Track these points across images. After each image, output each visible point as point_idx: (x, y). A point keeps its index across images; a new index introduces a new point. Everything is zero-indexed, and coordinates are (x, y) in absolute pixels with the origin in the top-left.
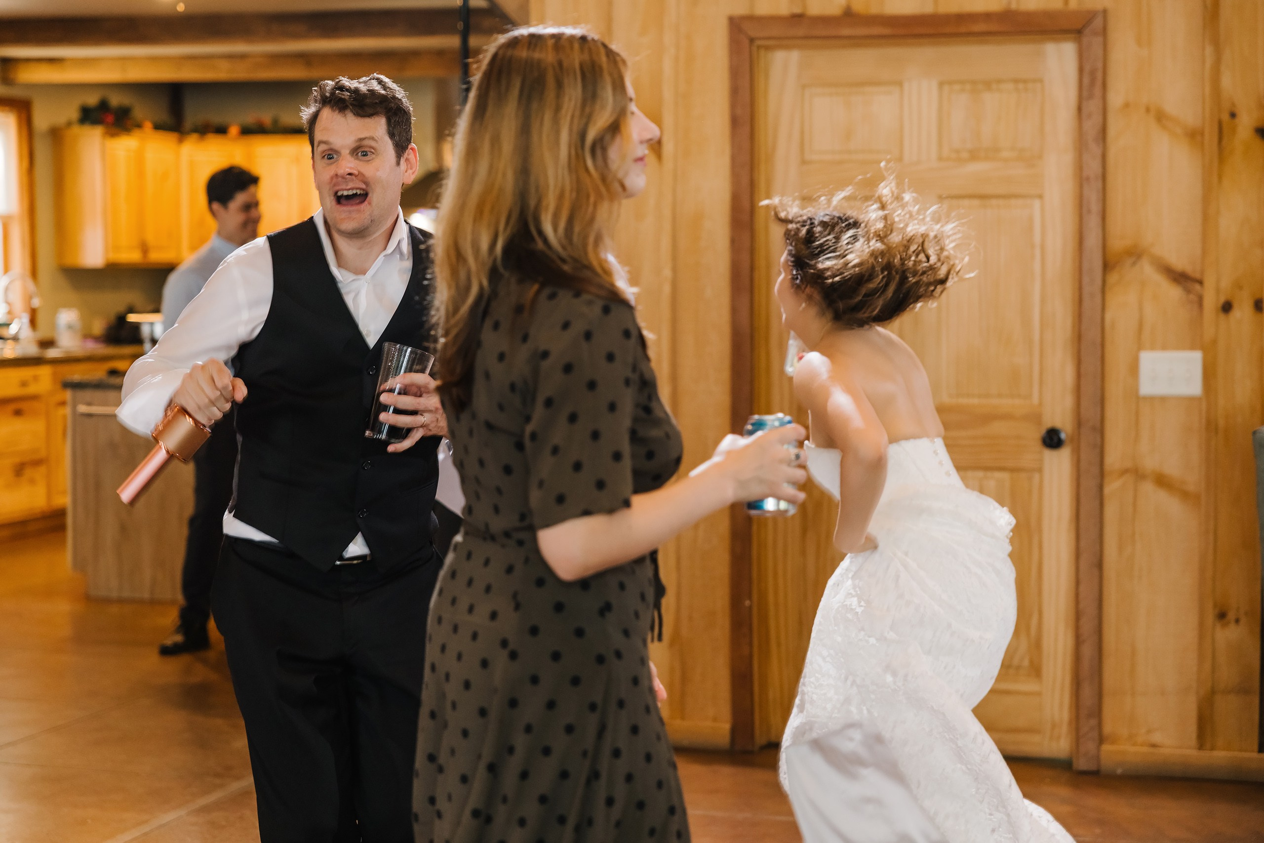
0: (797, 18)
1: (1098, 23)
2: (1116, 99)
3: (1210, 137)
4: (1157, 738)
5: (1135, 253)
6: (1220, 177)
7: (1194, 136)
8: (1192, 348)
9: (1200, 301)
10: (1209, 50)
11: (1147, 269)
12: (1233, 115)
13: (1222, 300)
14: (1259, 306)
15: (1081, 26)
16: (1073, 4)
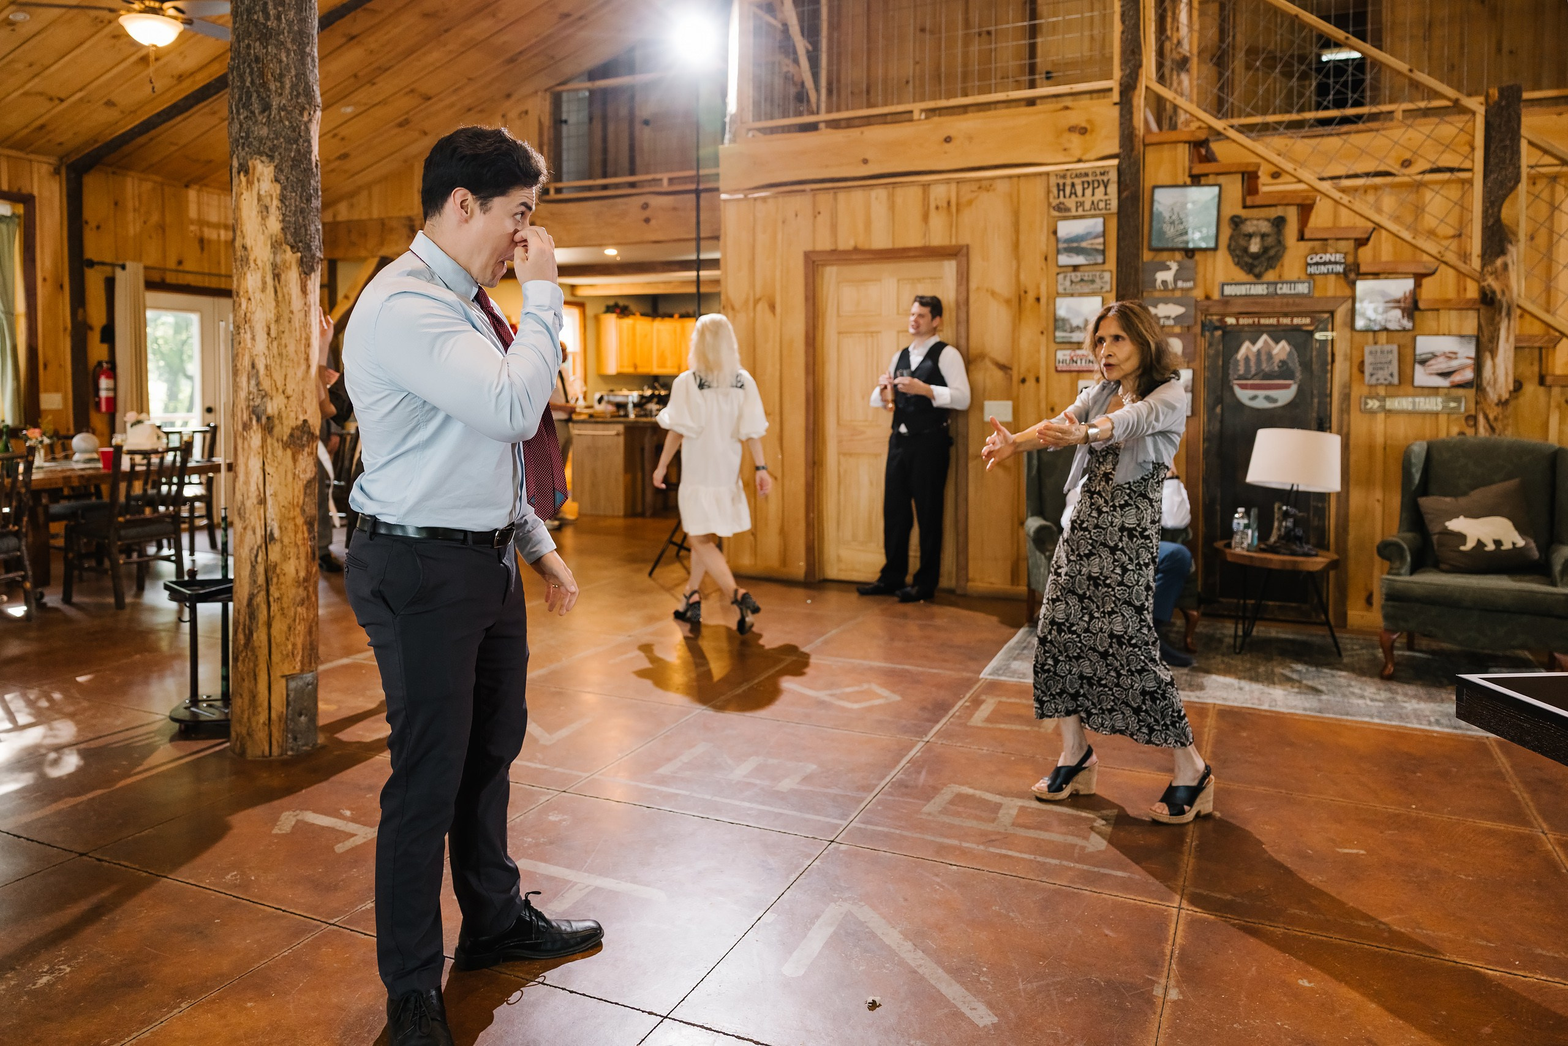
0: (834, 252)
1: (965, 250)
2: (973, 285)
3: (1015, 303)
4: (993, 580)
5: (982, 356)
6: (1020, 320)
7: (1008, 302)
8: (1008, 399)
9: (1011, 379)
10: (1014, 263)
11: (988, 363)
12: (1026, 292)
13: (1022, 377)
14: (1038, 380)
15: (957, 253)
16: (954, 242)
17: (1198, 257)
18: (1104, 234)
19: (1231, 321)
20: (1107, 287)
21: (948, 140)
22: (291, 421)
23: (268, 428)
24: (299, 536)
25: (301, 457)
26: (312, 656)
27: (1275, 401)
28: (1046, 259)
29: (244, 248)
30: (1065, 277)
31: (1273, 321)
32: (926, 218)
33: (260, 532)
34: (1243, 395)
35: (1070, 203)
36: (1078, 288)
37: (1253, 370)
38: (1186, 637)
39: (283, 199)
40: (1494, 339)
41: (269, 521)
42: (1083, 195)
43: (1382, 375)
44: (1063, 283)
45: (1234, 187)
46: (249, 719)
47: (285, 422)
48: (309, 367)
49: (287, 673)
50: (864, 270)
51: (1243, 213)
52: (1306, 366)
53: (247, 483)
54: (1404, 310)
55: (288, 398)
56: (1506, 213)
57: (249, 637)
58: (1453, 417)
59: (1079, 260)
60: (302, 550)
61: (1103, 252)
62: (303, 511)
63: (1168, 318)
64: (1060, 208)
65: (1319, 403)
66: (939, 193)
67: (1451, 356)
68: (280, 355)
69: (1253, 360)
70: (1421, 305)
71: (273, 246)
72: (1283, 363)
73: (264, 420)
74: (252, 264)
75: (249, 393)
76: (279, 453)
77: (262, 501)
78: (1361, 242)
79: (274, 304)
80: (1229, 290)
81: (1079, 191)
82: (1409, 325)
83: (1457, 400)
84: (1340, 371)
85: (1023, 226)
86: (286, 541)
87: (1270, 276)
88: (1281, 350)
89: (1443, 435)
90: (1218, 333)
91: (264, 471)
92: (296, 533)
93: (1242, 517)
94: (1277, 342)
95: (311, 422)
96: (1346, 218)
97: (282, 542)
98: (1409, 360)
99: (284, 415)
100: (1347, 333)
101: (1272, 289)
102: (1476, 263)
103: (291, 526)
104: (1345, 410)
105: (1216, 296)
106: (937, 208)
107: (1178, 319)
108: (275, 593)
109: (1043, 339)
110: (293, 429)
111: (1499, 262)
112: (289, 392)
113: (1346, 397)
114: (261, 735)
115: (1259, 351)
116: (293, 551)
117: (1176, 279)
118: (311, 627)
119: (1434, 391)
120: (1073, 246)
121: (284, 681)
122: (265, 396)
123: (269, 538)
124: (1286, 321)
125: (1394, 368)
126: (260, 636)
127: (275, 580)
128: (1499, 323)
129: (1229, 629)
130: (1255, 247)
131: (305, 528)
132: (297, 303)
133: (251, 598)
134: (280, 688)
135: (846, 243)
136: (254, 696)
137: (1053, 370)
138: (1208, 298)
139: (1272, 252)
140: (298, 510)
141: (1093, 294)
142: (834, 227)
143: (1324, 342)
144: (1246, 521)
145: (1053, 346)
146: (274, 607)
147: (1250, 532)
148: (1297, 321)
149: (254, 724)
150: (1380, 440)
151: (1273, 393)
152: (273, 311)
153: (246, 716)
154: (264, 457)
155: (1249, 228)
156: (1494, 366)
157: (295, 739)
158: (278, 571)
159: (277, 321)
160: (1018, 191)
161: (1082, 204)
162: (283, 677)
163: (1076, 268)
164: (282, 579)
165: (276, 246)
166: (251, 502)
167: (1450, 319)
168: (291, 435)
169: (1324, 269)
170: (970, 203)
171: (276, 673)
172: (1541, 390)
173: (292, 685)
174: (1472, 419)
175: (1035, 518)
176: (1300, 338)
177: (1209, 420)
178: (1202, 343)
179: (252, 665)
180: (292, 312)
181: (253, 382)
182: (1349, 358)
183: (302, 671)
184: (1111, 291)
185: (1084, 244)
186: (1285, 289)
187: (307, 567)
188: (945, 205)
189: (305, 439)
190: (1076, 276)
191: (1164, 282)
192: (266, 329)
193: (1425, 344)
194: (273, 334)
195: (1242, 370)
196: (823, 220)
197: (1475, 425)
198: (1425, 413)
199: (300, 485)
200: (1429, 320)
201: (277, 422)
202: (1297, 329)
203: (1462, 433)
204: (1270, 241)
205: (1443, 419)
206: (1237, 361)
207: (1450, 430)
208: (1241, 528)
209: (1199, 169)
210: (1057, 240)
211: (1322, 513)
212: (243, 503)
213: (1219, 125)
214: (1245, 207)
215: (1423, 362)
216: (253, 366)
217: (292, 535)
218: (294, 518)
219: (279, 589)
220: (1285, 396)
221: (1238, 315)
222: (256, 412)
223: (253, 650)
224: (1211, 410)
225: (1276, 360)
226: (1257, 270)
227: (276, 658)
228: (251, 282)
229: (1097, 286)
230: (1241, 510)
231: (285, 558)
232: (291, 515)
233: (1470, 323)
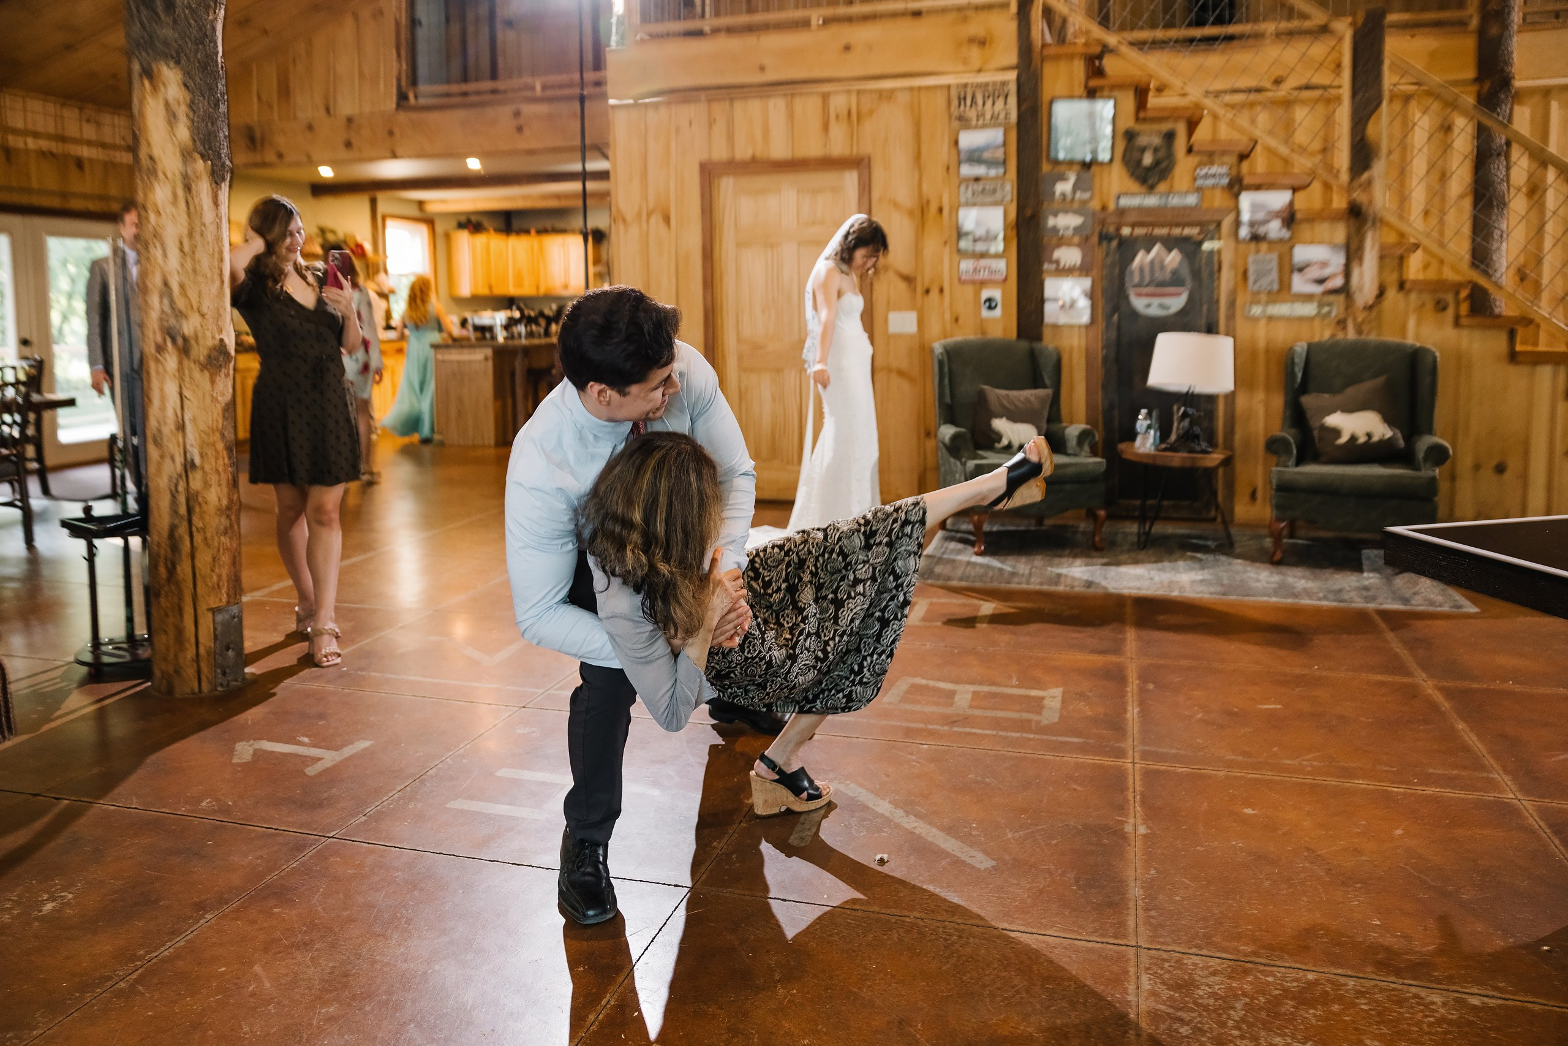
0: (730, 162)
1: (866, 160)
2: (875, 195)
3: (918, 213)
6: (923, 231)
7: (911, 213)
8: (913, 308)
9: (915, 290)
10: (916, 174)
11: (891, 275)
12: (928, 202)
13: (925, 287)
14: (941, 290)
15: (859, 163)
16: (855, 152)
17: (1094, 169)
18: (1005, 144)
19: (1126, 231)
20: (1008, 198)
21: (847, 48)
22: (209, 342)
23: (185, 349)
24: (221, 462)
25: (218, 378)
26: (237, 587)
27: (1167, 308)
28: (948, 169)
29: (151, 158)
30: (967, 188)
31: (1164, 231)
32: (826, 127)
33: (179, 460)
34: (1139, 303)
35: (972, 114)
36: (979, 199)
37: (1147, 279)
38: (1094, 536)
39: (192, 106)
40: (1360, 248)
41: (188, 447)
42: (984, 104)
43: (1264, 282)
44: (965, 194)
45: (1129, 102)
46: (176, 656)
47: (201, 342)
48: (222, 282)
49: (214, 606)
50: (761, 181)
51: (1138, 127)
52: (1196, 274)
53: (163, 408)
54: (1284, 221)
55: (203, 316)
56: (1371, 130)
57: (172, 570)
58: (1327, 321)
59: (980, 170)
60: (224, 477)
61: (1004, 163)
62: (223, 435)
63: (1067, 228)
64: (961, 118)
65: (1209, 310)
66: (839, 102)
67: (1324, 264)
68: (194, 271)
69: (1147, 271)
70: (1299, 216)
71: (183, 155)
72: (1175, 273)
73: (180, 341)
74: (161, 175)
75: (163, 311)
76: (197, 374)
77: (181, 427)
78: (1243, 157)
79: (184, 216)
80: (1124, 202)
81: (980, 101)
82: (1285, 234)
83: (1330, 304)
84: (1227, 279)
85: (925, 137)
86: (207, 468)
87: (1162, 187)
88: (1173, 258)
89: (1316, 339)
90: (1114, 243)
91: (181, 396)
92: (217, 459)
93: (1145, 419)
94: (1170, 250)
95: (226, 341)
96: (1225, 132)
97: (203, 468)
98: (1288, 268)
99: (200, 335)
100: (1231, 243)
101: (1163, 201)
102: (1345, 177)
103: (210, 452)
104: (1231, 316)
105: (1112, 206)
106: (837, 117)
107: (1077, 230)
108: (197, 522)
109: (947, 250)
110: (210, 350)
111: (1365, 176)
112: (205, 310)
113: (1232, 304)
114: (190, 672)
115: (1152, 262)
116: (213, 479)
117: (1075, 188)
118: (235, 557)
119: (1308, 298)
120: (975, 157)
121: (210, 615)
122: (180, 315)
123: (189, 466)
124: (1177, 231)
125: (1274, 275)
126: (184, 569)
127: (197, 509)
128: (1366, 232)
129: (1133, 528)
130: (1148, 159)
131: (225, 453)
132: (208, 215)
133: (173, 529)
134: (207, 623)
135: (743, 152)
136: (180, 632)
137: (956, 280)
138: (1104, 208)
139: (1164, 165)
140: (218, 434)
141: (995, 204)
142: (730, 138)
143: (1211, 253)
144: (1148, 422)
145: (956, 257)
146: (198, 538)
147: (1152, 432)
148: (1187, 231)
149: (181, 660)
150: (1262, 344)
151: (1167, 301)
152: (185, 224)
153: (171, 655)
154: (181, 379)
155: (1142, 141)
156: (1361, 275)
157: (224, 673)
158: (200, 499)
159: (191, 235)
160: (919, 103)
161: (983, 115)
162: (209, 610)
163: (977, 179)
164: (205, 507)
165: (186, 155)
166: (169, 428)
167: (1323, 229)
168: (209, 357)
169: (1210, 182)
170: (871, 113)
171: (202, 607)
172: (1400, 296)
173: (219, 618)
174: (1341, 323)
175: (948, 426)
176: (1190, 247)
177: (1107, 327)
178: (1099, 253)
179: (176, 599)
180: (204, 225)
181: (166, 302)
182: (1234, 266)
183: (228, 602)
184: (1012, 201)
185: (986, 155)
186: (1175, 201)
187: (229, 494)
188: (845, 113)
189: (221, 359)
190: (979, 187)
191: (1063, 195)
192: (178, 244)
193: (1302, 253)
194: (187, 248)
195: (1136, 279)
196: (719, 129)
197: (1345, 328)
198: (1301, 319)
199: (219, 408)
200: (1305, 230)
201: (193, 342)
202: (1187, 239)
203: (1333, 336)
204: (1162, 154)
205: (1317, 323)
206: (1132, 273)
207: (1324, 334)
208: (1144, 429)
209: (1093, 83)
210: (959, 153)
211: (1211, 415)
212: (159, 431)
213: (1112, 39)
214: (1137, 119)
215: (1301, 270)
216: (166, 284)
217: (213, 461)
218: (214, 444)
219: (202, 518)
220: (1176, 303)
221: (1133, 226)
222: (171, 334)
223: (178, 585)
224: (1108, 317)
225: (1169, 269)
226: (1150, 182)
227: (200, 590)
228: (161, 194)
229: (998, 195)
230: (1144, 411)
231: (207, 485)
232: (211, 440)
233: (1340, 233)
